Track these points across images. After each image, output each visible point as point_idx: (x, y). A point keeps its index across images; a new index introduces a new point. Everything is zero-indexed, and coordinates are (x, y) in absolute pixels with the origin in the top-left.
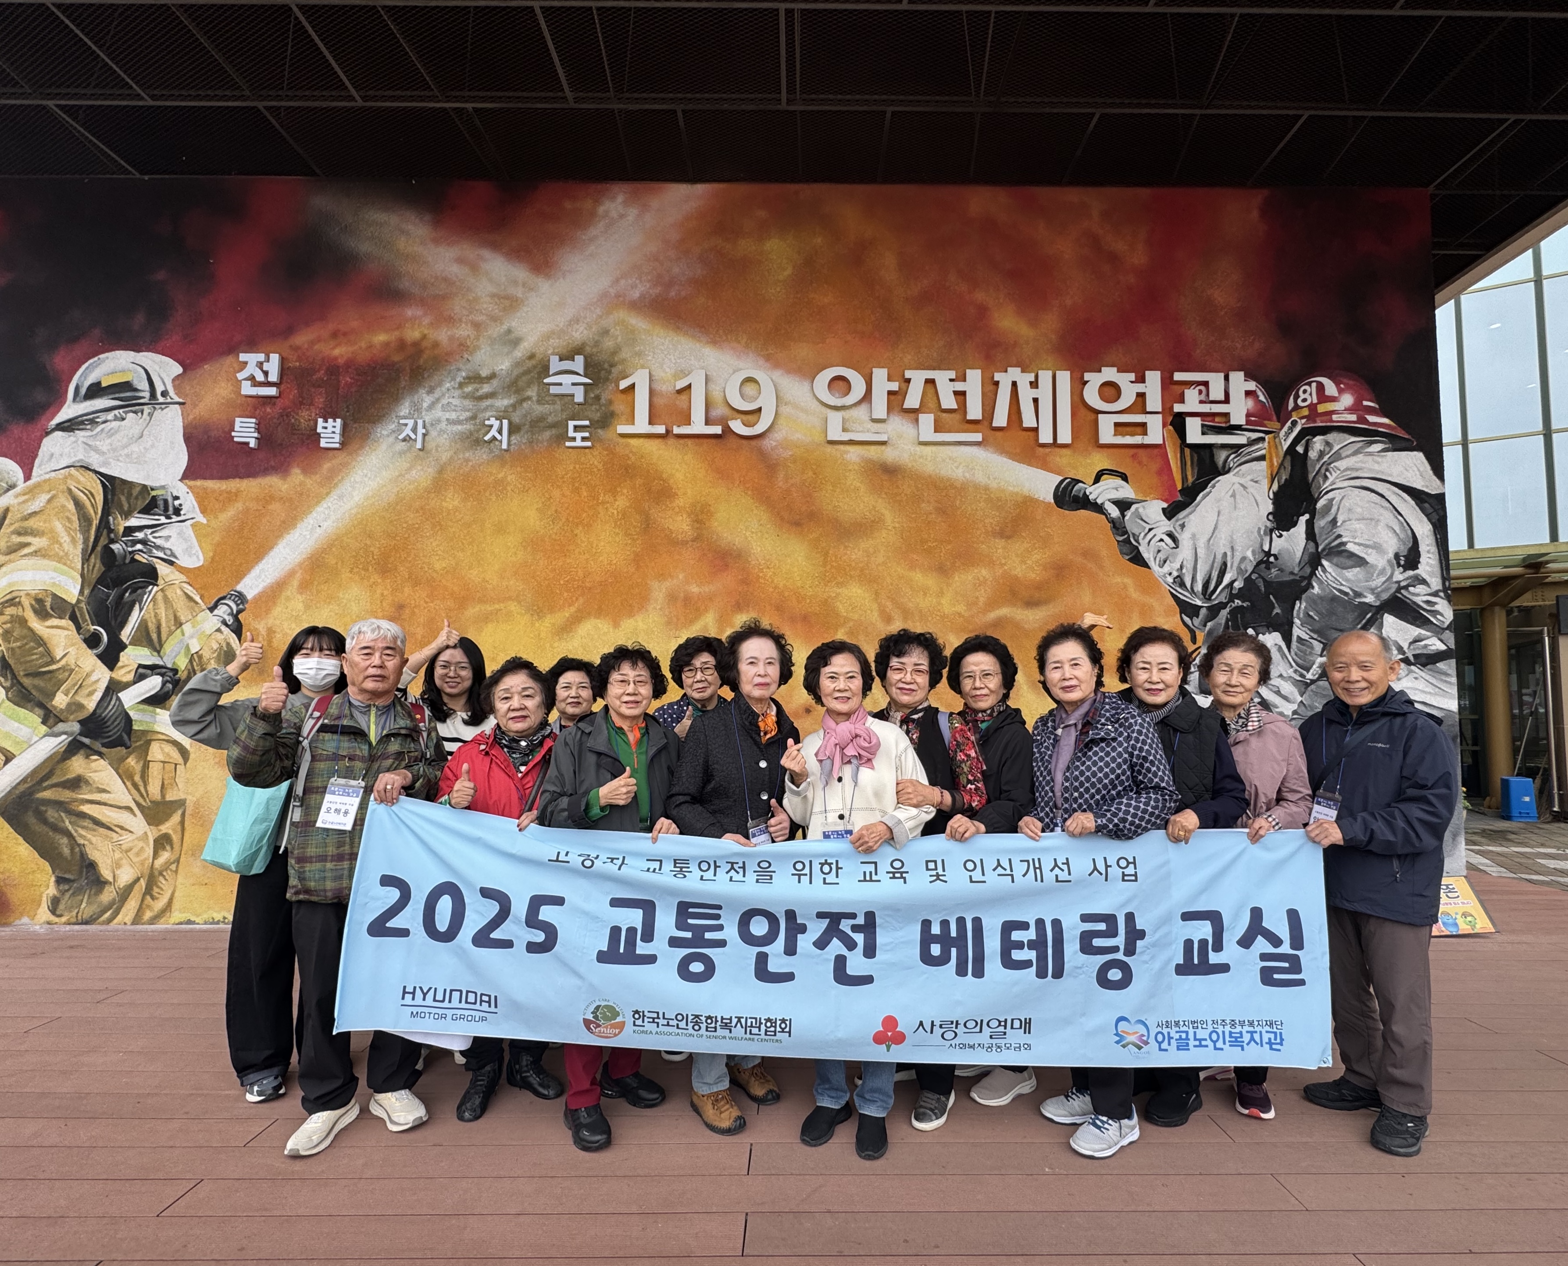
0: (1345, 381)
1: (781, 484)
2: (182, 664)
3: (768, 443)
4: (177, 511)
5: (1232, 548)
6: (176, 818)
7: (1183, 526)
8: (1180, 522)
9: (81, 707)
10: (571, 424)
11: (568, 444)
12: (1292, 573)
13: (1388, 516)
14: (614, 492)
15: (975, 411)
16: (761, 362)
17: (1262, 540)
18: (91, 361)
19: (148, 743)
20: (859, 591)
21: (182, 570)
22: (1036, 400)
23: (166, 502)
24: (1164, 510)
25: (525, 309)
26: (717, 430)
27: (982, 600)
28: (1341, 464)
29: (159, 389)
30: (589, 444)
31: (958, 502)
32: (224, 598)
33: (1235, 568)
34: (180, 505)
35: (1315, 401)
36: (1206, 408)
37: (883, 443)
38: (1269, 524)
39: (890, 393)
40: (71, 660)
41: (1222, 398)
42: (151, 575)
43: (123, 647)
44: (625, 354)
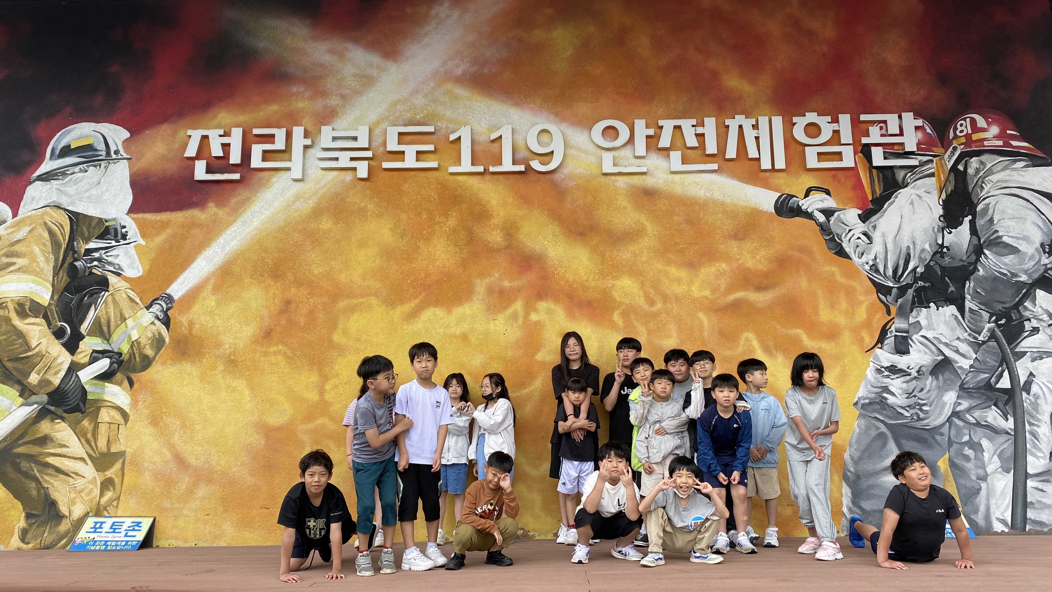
0: (992, 116)
1: (569, 206)
2: (125, 348)
3: (557, 177)
4: (124, 237)
5: (914, 242)
6: (118, 465)
7: (875, 227)
8: (873, 224)
9: (49, 383)
12: (961, 260)
13: (1033, 216)
14: (446, 215)
15: (711, 148)
16: (552, 117)
17: (936, 236)
18: (64, 130)
19: (99, 409)
20: (629, 282)
21: (127, 279)
22: (757, 138)
23: (116, 230)
24: (859, 215)
25: (379, 84)
26: (522, 168)
27: (723, 286)
28: (994, 178)
29: (113, 148)
31: (702, 214)
32: (157, 299)
33: (917, 258)
34: (127, 232)
35: (970, 132)
36: (886, 140)
37: (644, 173)
38: (940, 224)
39: (648, 137)
40: (43, 348)
41: (898, 132)
42: (104, 284)
43: (82, 337)
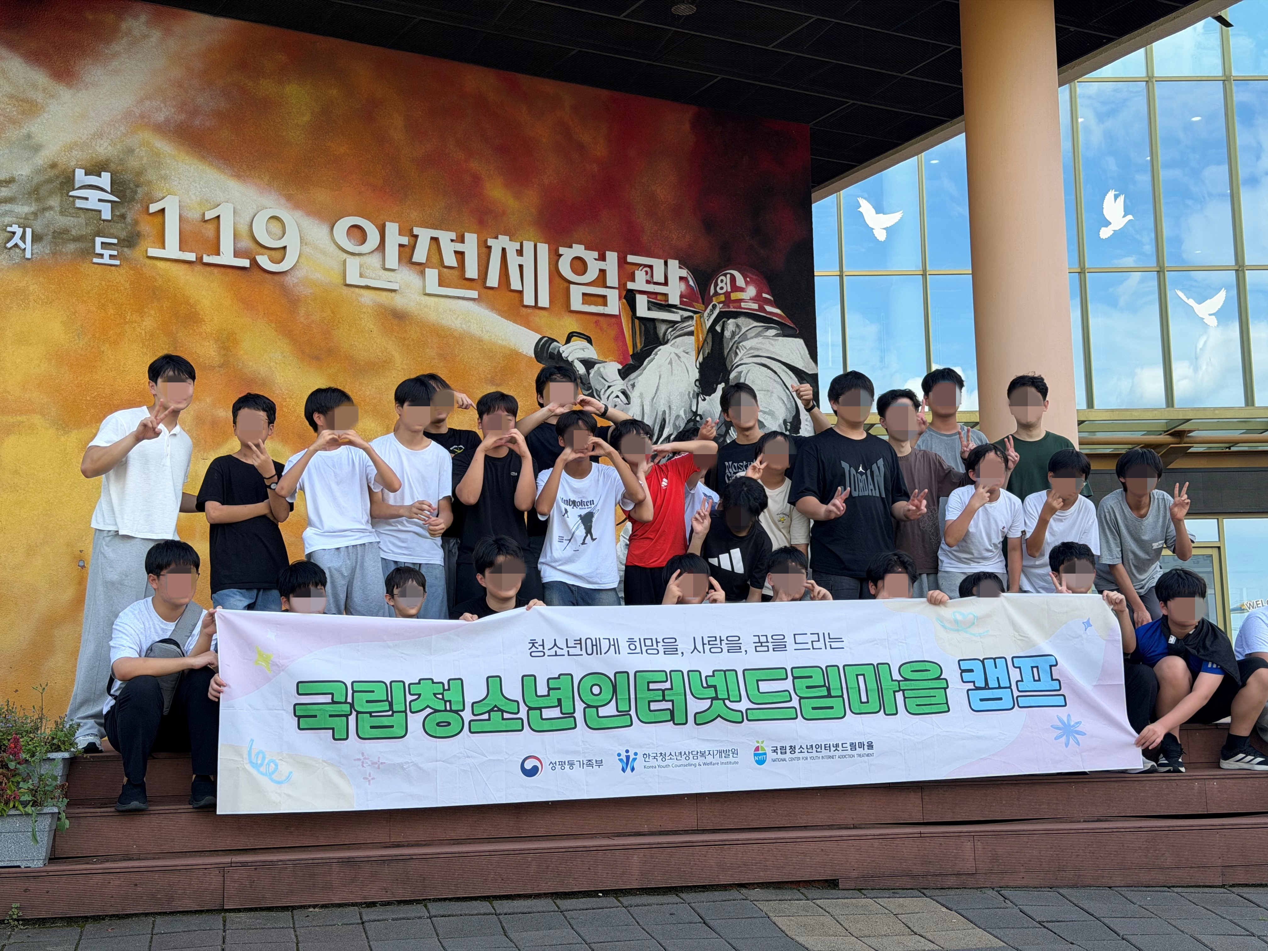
0: (750, 275)
1: (302, 320)
3: (291, 280)
5: (670, 407)
7: (633, 386)
8: (632, 382)
10: (99, 240)
11: (95, 260)
13: (779, 390)
14: (140, 311)
15: (472, 271)
16: (283, 201)
17: (691, 402)
20: (373, 425)
22: (521, 267)
24: (619, 370)
25: (46, 115)
26: (246, 263)
28: (747, 344)
30: (117, 262)
31: (457, 350)
33: (671, 424)
35: (729, 290)
36: (651, 288)
37: (394, 291)
38: (696, 389)
41: (663, 281)
44: (151, 175)
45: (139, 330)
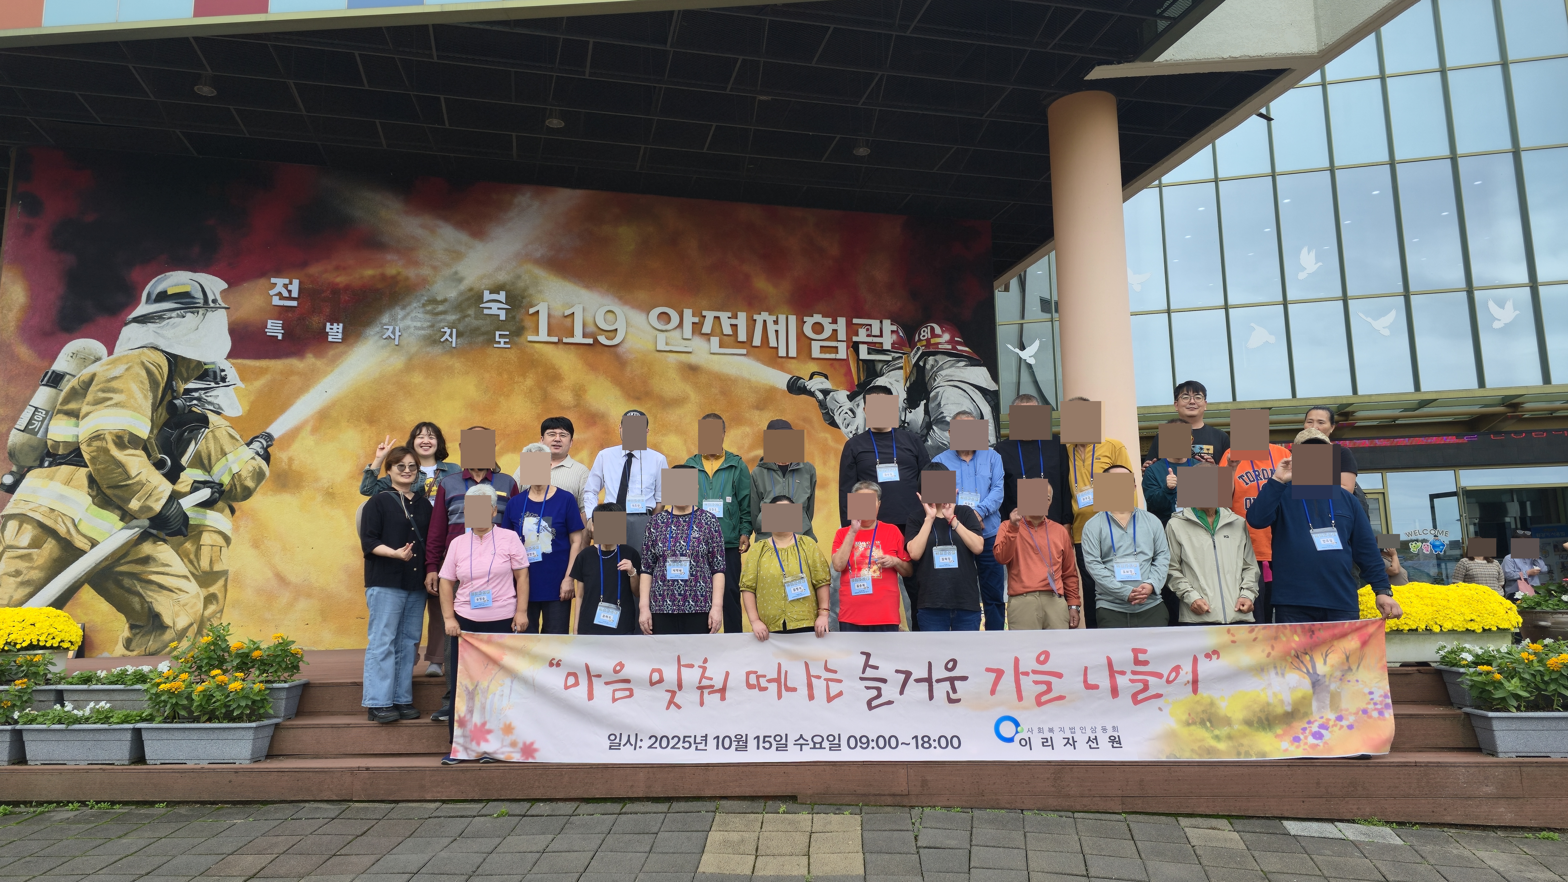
0: (946, 326)
1: (628, 374)
2: (226, 480)
3: (620, 350)
4: (224, 379)
6: (221, 582)
7: (858, 405)
9: (150, 509)
10: (497, 333)
11: (495, 346)
12: (917, 433)
13: (968, 402)
14: (524, 376)
15: (742, 336)
16: (616, 300)
17: (900, 414)
18: (159, 277)
19: (200, 533)
21: (227, 418)
22: (777, 331)
23: (215, 373)
24: (847, 395)
26: (590, 341)
27: (746, 445)
28: (943, 373)
29: (211, 297)
30: (509, 346)
31: (733, 388)
32: (257, 437)
34: (226, 375)
35: (930, 337)
36: (870, 339)
37: (690, 352)
38: (904, 405)
39: (694, 323)
40: (143, 477)
41: (879, 334)
42: (204, 421)
43: (183, 469)
44: (531, 291)
45: (522, 387)
